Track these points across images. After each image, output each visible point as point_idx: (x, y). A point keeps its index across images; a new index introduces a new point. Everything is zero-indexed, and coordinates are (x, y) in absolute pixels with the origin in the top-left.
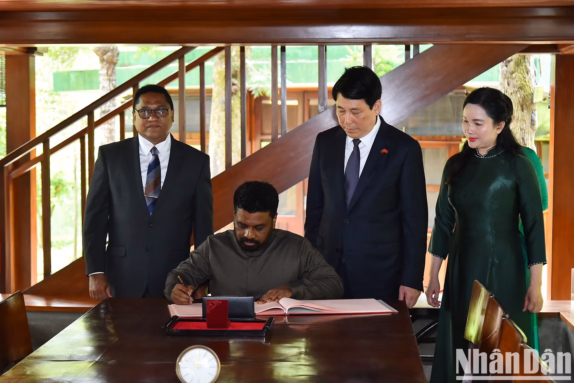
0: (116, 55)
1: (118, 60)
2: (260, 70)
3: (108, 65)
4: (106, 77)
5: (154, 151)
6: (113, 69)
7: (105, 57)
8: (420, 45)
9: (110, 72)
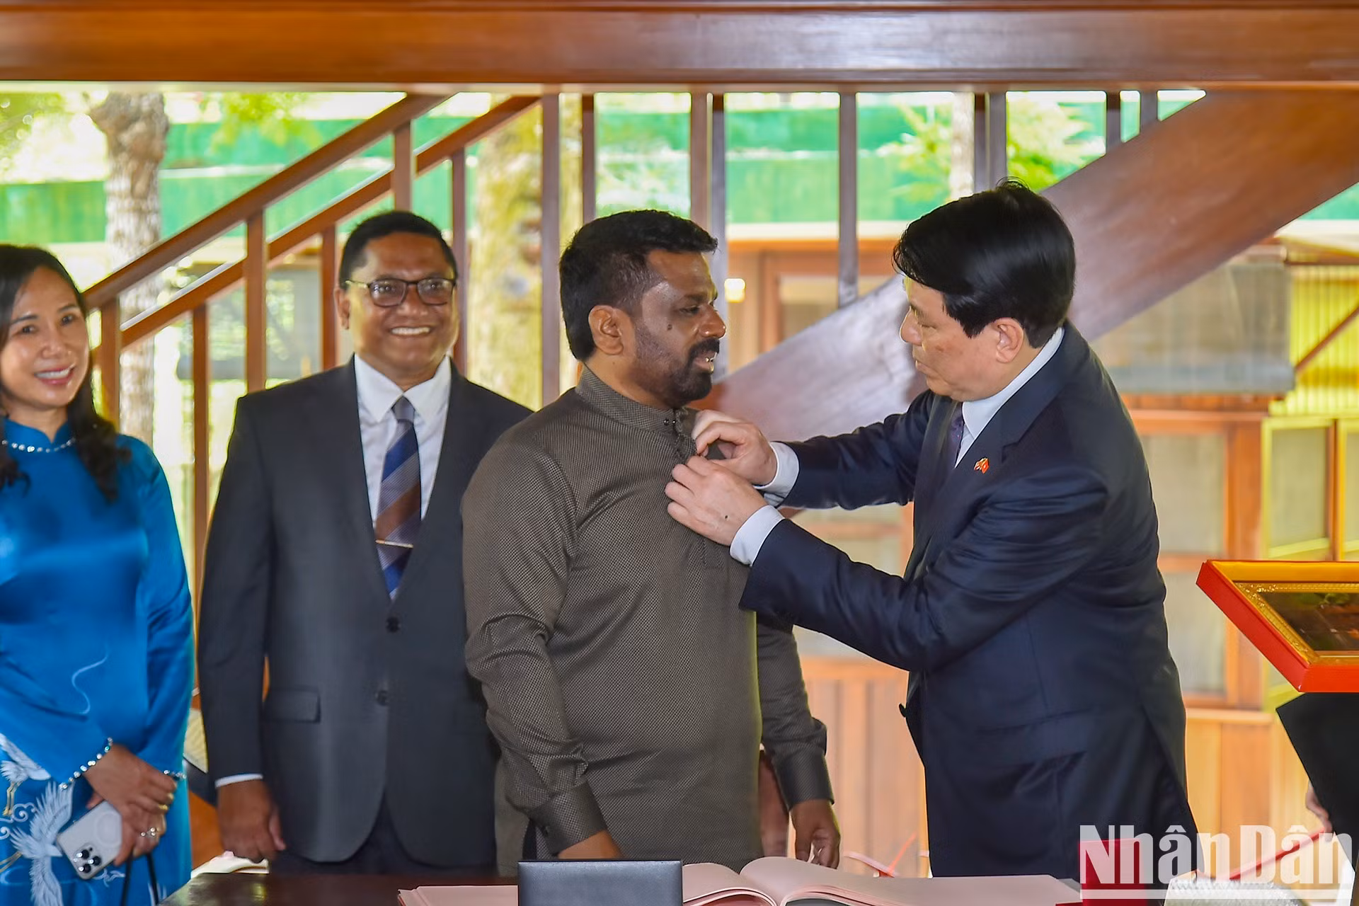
0: (159, 129)
1: (164, 148)
2: (628, 175)
3: (132, 165)
4: (127, 203)
5: (402, 409)
6: (152, 177)
7: (126, 138)
8: (1159, 92)
9: (140, 186)
